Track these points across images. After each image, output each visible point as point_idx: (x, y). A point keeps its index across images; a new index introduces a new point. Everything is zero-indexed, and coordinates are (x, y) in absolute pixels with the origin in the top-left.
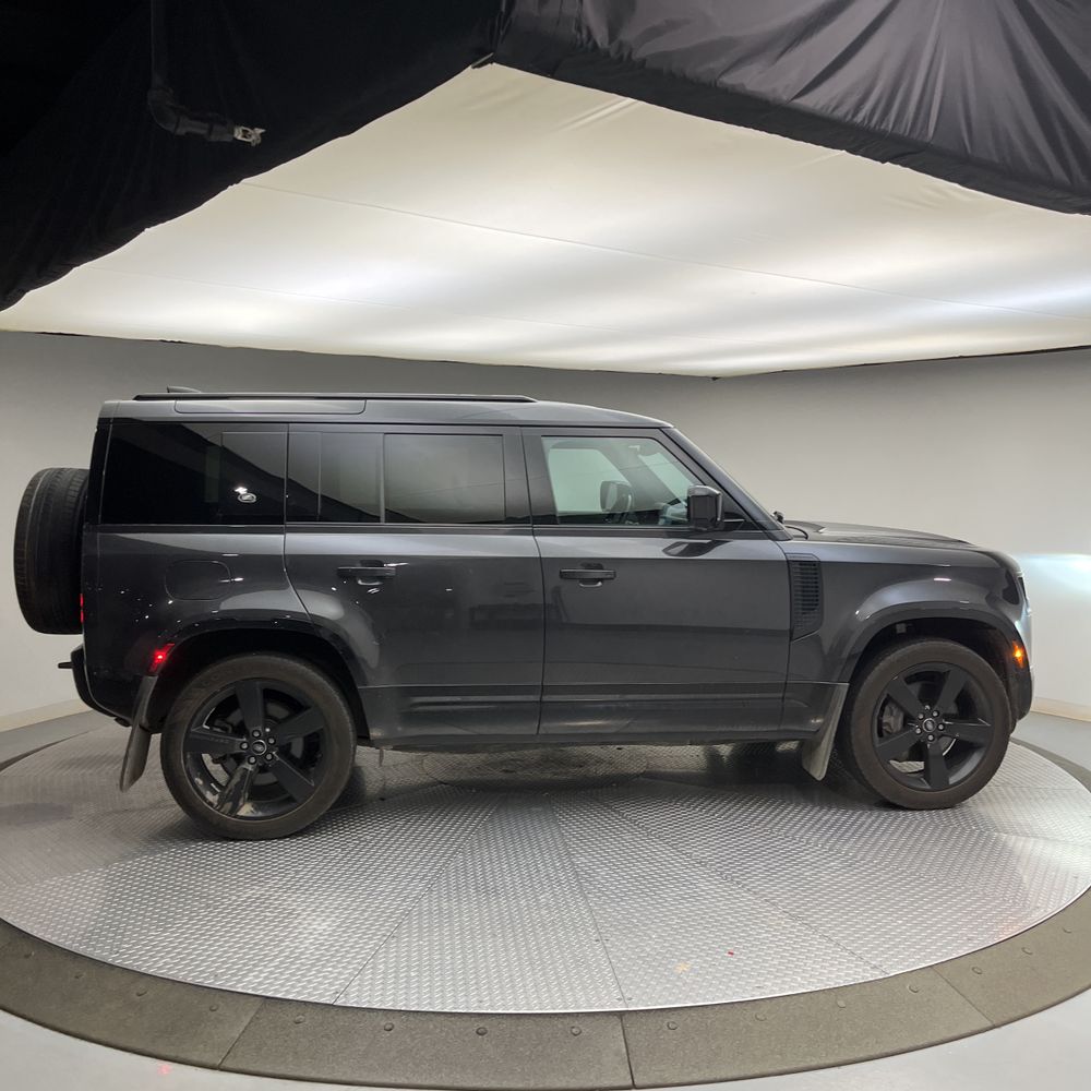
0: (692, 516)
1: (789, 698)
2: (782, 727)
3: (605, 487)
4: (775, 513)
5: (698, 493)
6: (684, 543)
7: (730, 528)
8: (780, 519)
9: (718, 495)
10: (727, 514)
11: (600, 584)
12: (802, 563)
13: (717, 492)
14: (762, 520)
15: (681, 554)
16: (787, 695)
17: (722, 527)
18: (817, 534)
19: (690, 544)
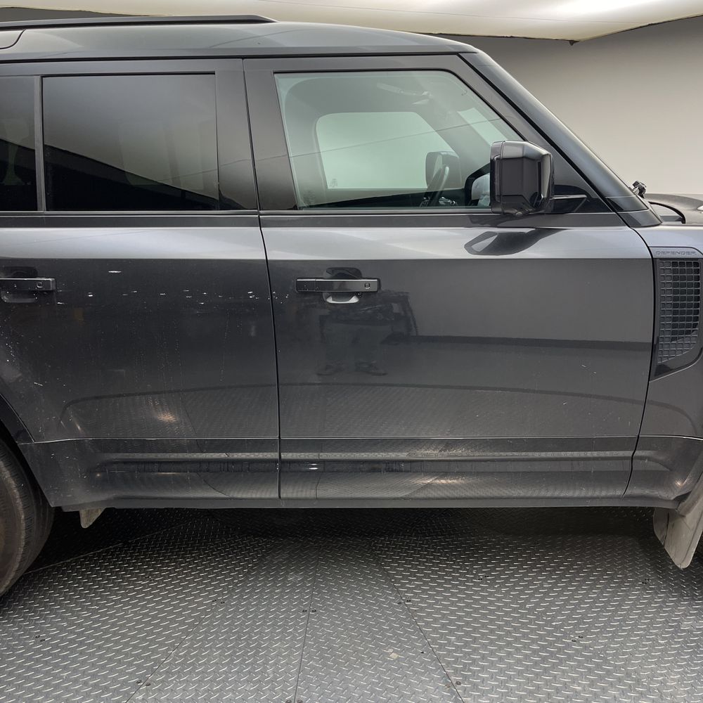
0: (497, 193)
1: (642, 458)
2: (629, 492)
3: (431, 159)
4: (636, 184)
5: (510, 152)
6: (494, 234)
7: (562, 209)
8: (642, 190)
9: (543, 157)
10: (557, 189)
11: (354, 300)
12: (676, 262)
13: (544, 152)
14: (615, 196)
15: (489, 250)
16: (638, 453)
17: (549, 207)
18: (697, 213)
19: (501, 235)
